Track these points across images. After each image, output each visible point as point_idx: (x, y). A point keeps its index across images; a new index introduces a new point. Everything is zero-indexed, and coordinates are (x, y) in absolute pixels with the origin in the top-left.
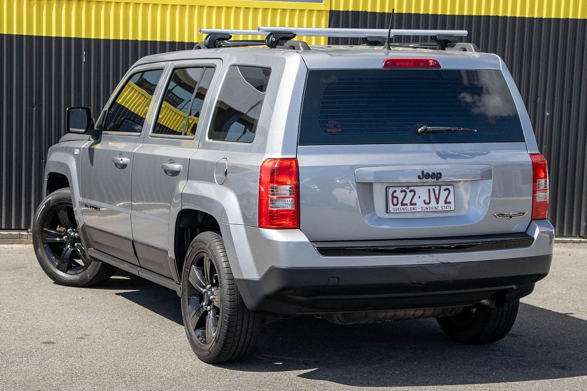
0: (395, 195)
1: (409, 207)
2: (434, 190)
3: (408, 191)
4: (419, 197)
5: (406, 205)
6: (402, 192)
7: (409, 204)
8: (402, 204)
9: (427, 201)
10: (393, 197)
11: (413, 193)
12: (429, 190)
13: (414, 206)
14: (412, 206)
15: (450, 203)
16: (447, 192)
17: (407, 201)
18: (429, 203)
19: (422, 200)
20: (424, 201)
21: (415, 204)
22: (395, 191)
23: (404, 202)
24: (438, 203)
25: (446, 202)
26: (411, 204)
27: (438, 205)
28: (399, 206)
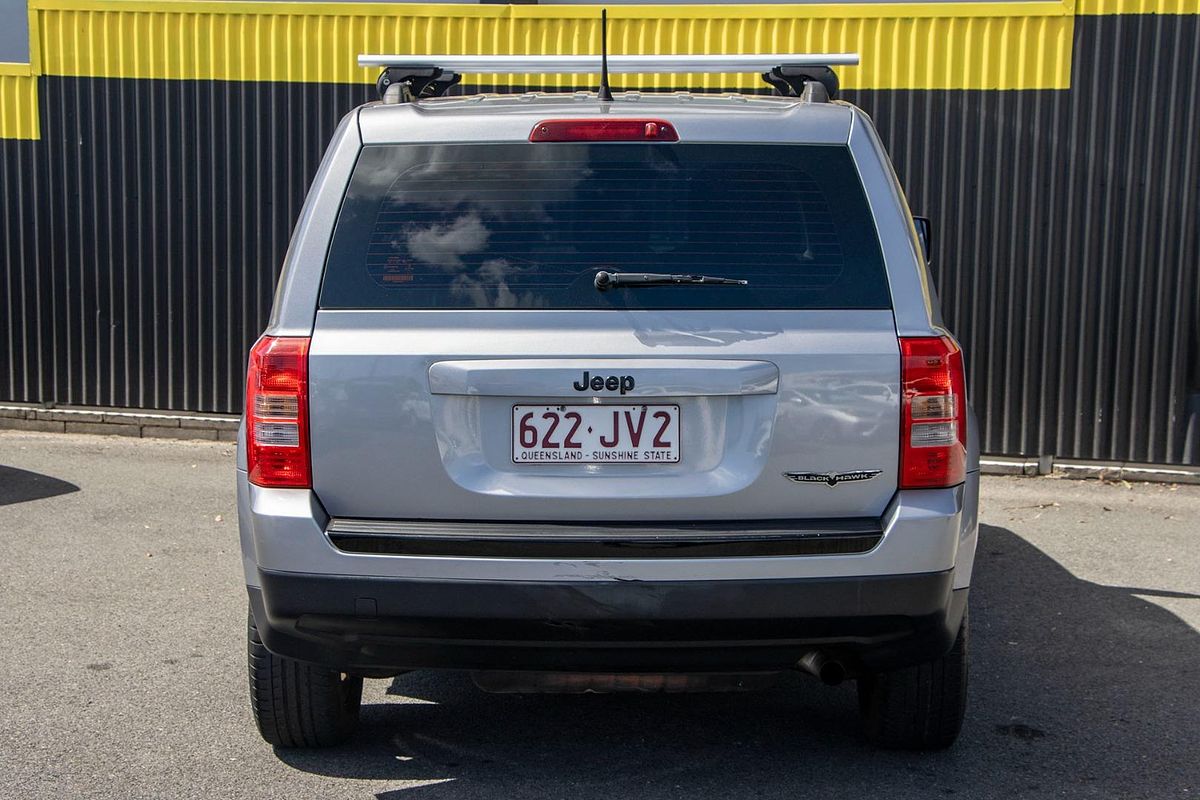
0: (529, 423)
1: (562, 450)
2: (627, 414)
3: (561, 414)
4: (590, 430)
5: (557, 445)
6: (546, 416)
7: (562, 445)
8: (546, 444)
9: (610, 439)
10: (524, 428)
11: (573, 420)
12: (616, 414)
13: (575, 450)
14: (570, 450)
15: (668, 445)
16: (662, 420)
17: (559, 436)
18: (615, 443)
19: (595, 437)
20: (602, 439)
21: (579, 445)
22: (530, 415)
23: (551, 441)
24: (636, 443)
25: (657, 443)
26: (568, 444)
27: (636, 449)
28: (538, 447)
